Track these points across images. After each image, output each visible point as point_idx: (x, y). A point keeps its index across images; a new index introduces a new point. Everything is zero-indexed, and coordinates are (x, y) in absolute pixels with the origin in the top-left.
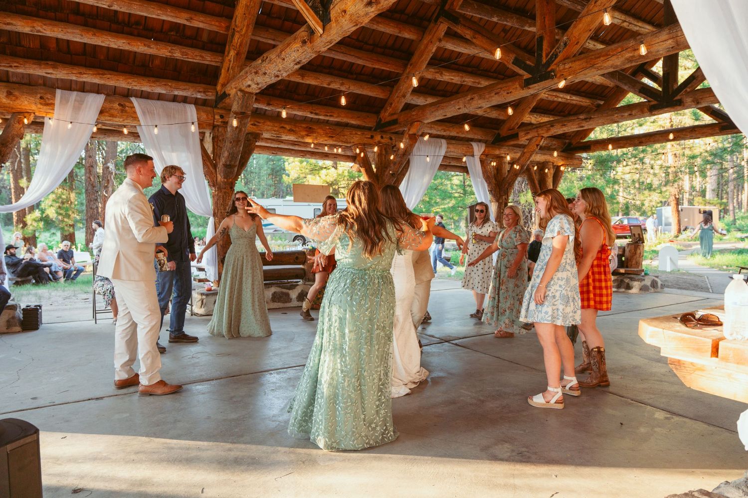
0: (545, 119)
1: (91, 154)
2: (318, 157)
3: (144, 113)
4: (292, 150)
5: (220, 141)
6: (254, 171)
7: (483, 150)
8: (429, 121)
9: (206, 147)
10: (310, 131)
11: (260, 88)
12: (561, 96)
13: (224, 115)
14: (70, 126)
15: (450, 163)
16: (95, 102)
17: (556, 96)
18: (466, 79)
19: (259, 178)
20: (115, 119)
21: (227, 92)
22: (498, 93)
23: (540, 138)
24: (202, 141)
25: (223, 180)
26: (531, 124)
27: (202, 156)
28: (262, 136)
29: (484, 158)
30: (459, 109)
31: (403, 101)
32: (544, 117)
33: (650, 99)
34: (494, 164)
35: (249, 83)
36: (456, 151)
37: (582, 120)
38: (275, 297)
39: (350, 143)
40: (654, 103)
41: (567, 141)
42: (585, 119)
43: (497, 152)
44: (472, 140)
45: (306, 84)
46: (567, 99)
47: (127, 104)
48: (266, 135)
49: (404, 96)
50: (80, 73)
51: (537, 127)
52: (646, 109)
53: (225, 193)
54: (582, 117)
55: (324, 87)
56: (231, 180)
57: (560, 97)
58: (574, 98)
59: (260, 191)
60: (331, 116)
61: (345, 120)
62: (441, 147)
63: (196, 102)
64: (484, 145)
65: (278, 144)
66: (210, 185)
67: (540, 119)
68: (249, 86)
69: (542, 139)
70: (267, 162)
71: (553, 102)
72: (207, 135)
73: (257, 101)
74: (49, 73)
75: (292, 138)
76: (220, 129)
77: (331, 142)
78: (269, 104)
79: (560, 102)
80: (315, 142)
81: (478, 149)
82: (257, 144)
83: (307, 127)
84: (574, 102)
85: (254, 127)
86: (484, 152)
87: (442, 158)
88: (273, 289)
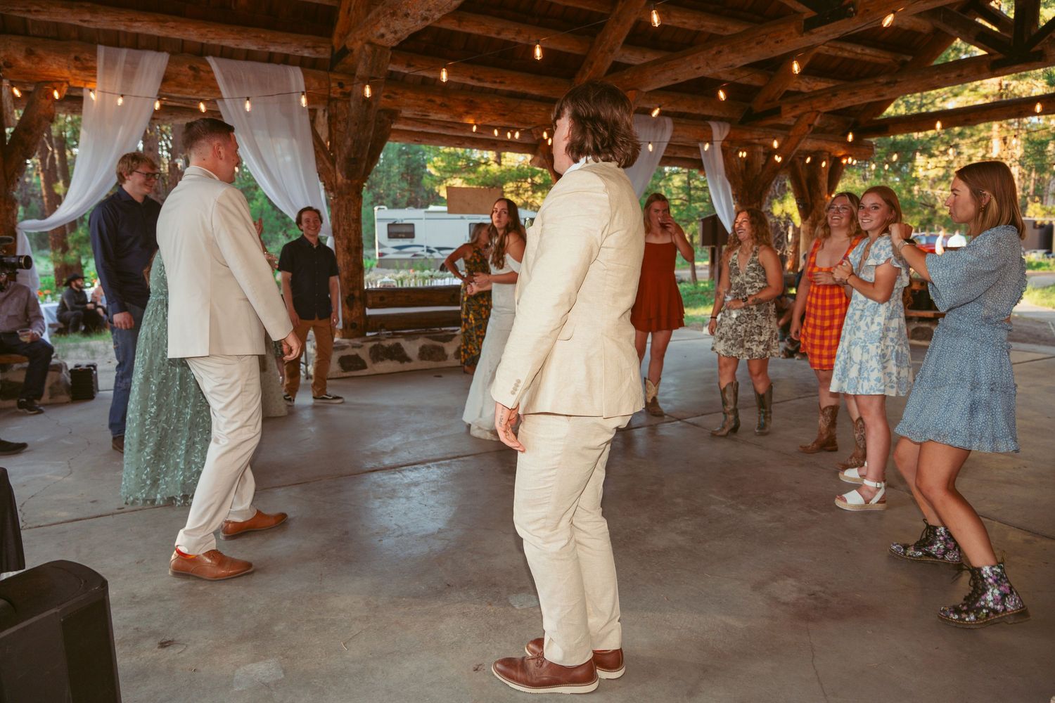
0: (821, 85)
1: (151, 146)
3: (227, 80)
4: (444, 135)
5: (340, 122)
6: (381, 168)
7: (726, 133)
8: (651, 88)
9: (319, 132)
10: (471, 107)
11: (398, 39)
12: (849, 48)
13: (344, 82)
14: (120, 101)
15: (675, 153)
16: (154, 64)
17: (842, 49)
18: (706, 23)
19: (388, 179)
20: (185, 90)
21: (348, 47)
22: (761, 42)
23: (814, 115)
24: (313, 122)
25: (345, 181)
26: (799, 93)
27: (315, 146)
28: (401, 115)
29: (728, 146)
30: (698, 68)
31: (611, 59)
32: (820, 81)
33: (991, 50)
34: (743, 154)
35: (383, 30)
36: (687, 136)
37: (883, 85)
38: (423, 353)
39: (530, 124)
40: (998, 56)
41: (853, 119)
42: (888, 83)
43: (747, 136)
44: (710, 118)
45: (465, 34)
46: (857, 53)
47: (202, 67)
48: (406, 113)
49: (612, 51)
50: (131, 20)
51: (810, 97)
52: (985, 67)
53: (349, 200)
54: (882, 80)
55: (491, 38)
56: (356, 181)
57: (846, 50)
58: (868, 51)
59: (391, 198)
60: (501, 82)
61: (522, 89)
62: (664, 129)
63: (302, 63)
64: (728, 126)
65: (423, 127)
66: (326, 190)
67: (814, 84)
68: (383, 36)
69: (817, 115)
70: (399, 156)
71: (835, 57)
72: (320, 113)
73: (393, 60)
74: (85, 21)
75: (444, 117)
76: (339, 105)
77: (503, 123)
78: (409, 66)
79: (845, 59)
80: (479, 123)
81: (719, 132)
82: (392, 127)
83: (466, 101)
84: (867, 58)
85: (389, 100)
86: (728, 136)
87: (665, 145)
88: (421, 342)
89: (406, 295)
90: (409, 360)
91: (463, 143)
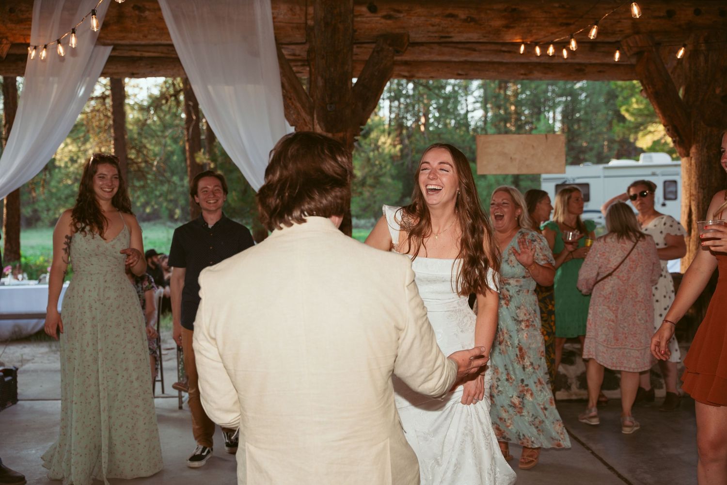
10: (514, 18)
28: (411, 40)
48: (417, 36)
80: (529, 40)
85: (389, 22)
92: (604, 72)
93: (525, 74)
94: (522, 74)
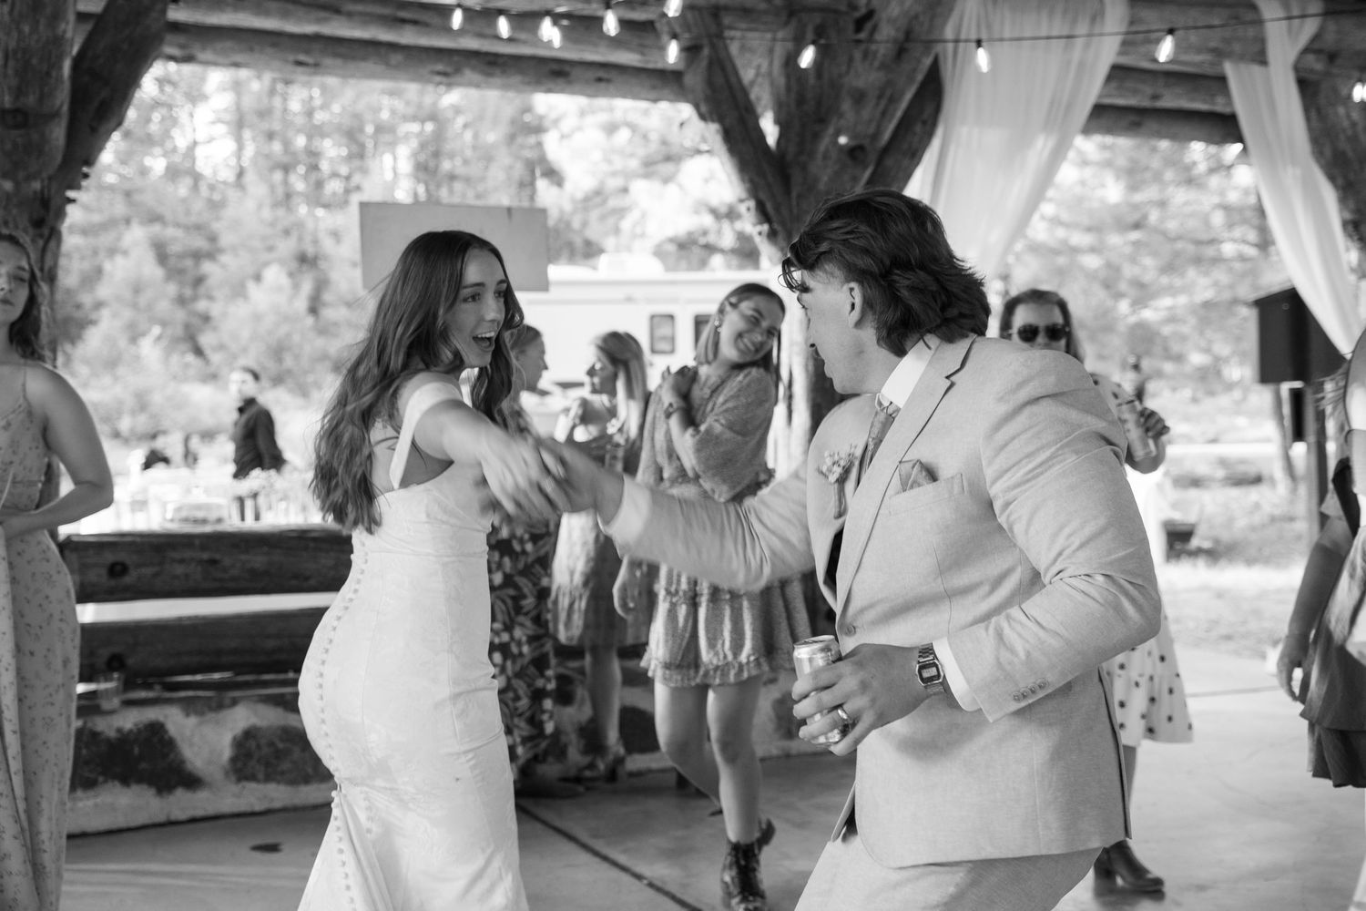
2: (516, 79)
4: (394, 46)
7: (1310, 28)
38: (249, 755)
65: (319, 21)
70: (512, 138)
81: (1288, 26)
86: (1317, 37)
87: (1102, 70)
88: (243, 716)
89: (205, 556)
90: (192, 782)
91: (458, 71)
92: (608, 81)
93: (445, 74)
94: (439, 73)
